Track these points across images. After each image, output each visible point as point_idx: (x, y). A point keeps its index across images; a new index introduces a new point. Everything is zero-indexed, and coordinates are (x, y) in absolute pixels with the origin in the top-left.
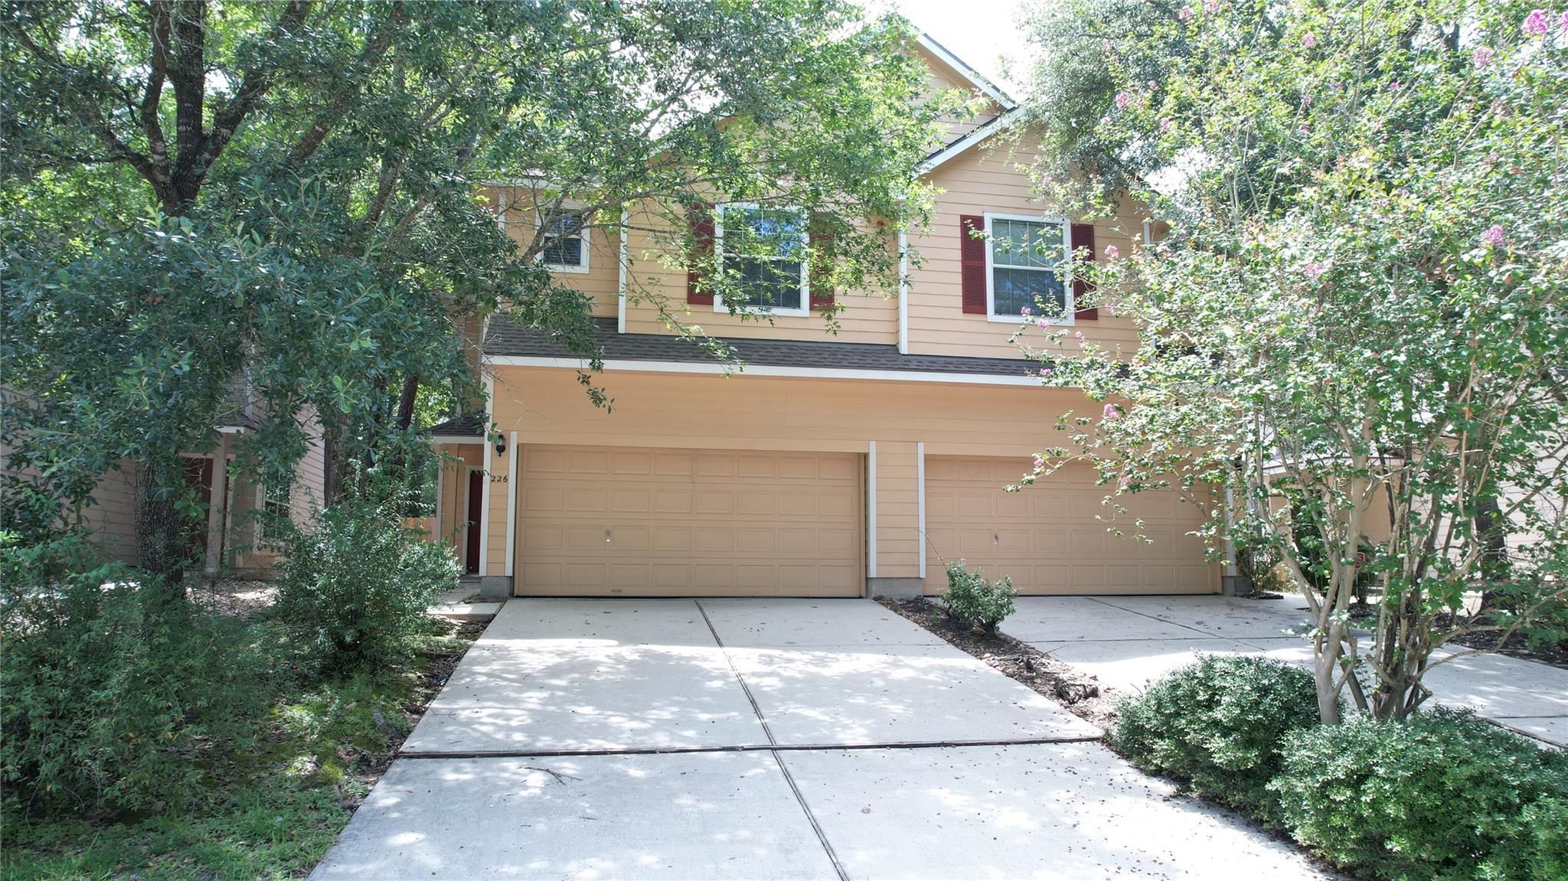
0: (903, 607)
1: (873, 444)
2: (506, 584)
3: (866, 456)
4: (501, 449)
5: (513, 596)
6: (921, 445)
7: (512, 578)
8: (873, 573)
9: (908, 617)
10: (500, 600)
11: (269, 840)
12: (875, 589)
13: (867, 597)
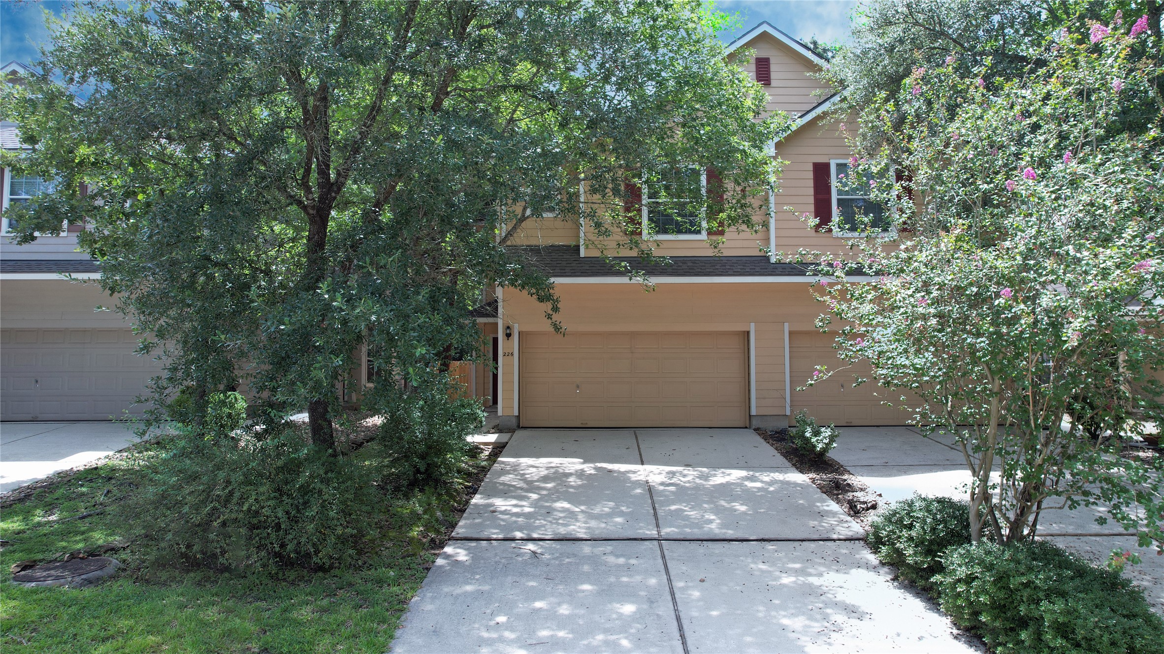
0: (771, 436)
1: (753, 325)
2: (514, 421)
3: (748, 333)
4: (508, 335)
5: (519, 427)
6: (786, 325)
7: (518, 417)
8: (754, 412)
9: (772, 445)
10: (511, 431)
11: (389, 585)
12: (755, 423)
13: (750, 428)
